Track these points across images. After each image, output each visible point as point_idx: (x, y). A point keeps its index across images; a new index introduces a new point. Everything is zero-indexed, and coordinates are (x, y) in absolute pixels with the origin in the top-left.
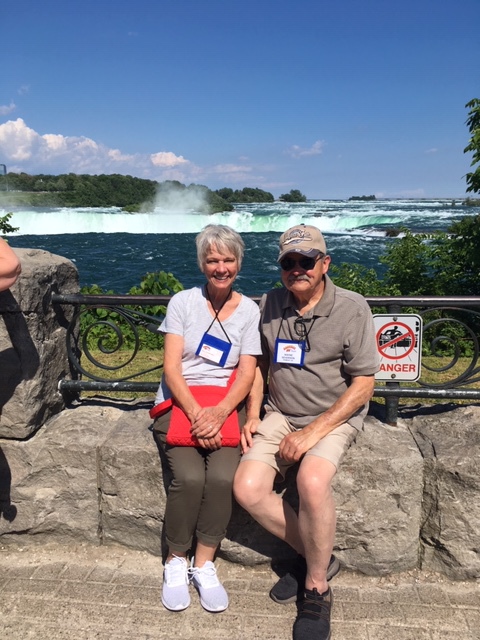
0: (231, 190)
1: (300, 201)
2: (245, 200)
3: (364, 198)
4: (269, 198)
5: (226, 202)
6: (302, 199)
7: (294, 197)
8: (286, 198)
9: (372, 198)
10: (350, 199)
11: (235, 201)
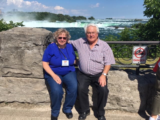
0: (75, 16)
1: (93, 19)
2: (79, 19)
3: (109, 19)
4: (85, 19)
5: (74, 20)
6: (94, 19)
7: (92, 18)
8: (90, 19)
9: (111, 19)
10: (106, 19)
11: (77, 19)
